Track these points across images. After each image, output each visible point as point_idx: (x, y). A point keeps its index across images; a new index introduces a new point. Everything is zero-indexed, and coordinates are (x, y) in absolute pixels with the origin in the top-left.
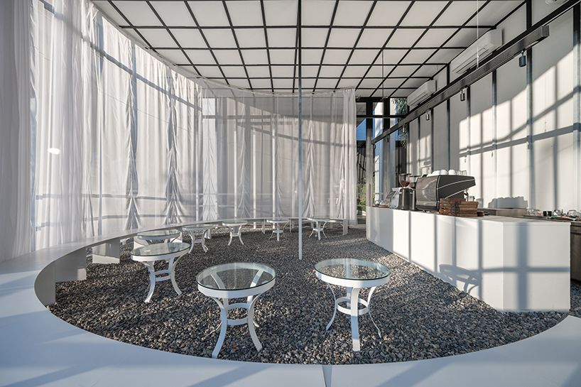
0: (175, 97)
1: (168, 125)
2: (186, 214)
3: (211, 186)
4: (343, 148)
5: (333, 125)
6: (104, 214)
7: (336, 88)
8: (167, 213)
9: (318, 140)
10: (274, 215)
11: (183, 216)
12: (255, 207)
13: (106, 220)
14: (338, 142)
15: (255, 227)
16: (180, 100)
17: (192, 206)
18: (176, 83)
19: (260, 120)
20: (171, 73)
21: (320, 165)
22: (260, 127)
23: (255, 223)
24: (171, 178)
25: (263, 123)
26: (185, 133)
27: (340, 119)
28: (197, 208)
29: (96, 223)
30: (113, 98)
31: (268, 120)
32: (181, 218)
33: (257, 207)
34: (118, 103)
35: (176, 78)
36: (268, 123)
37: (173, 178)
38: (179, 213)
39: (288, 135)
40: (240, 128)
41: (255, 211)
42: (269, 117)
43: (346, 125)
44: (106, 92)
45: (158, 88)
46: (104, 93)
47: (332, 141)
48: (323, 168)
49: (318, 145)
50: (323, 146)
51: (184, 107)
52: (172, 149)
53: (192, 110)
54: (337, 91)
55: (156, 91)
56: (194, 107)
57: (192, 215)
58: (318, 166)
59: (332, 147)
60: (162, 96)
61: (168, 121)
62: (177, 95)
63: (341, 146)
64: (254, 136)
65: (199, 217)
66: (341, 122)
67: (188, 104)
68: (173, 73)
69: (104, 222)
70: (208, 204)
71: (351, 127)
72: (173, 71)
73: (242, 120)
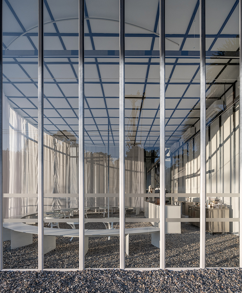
0: (57, 151)
1: (54, 164)
2: (62, 205)
3: (74, 191)
4: (138, 173)
5: (133, 162)
6: (28, 204)
7: (135, 144)
8: (53, 204)
9: (126, 169)
10: (105, 206)
11: (60, 206)
12: (96, 202)
13: (29, 207)
14: (136, 170)
15: (96, 212)
16: (59, 152)
17: (65, 201)
18: (57, 145)
19: (98, 159)
20: (55, 140)
21: (127, 181)
22: (98, 163)
23: (96, 209)
24: (55, 188)
25: (99, 161)
26: (61, 167)
27: (136, 159)
28: (67, 202)
29: (25, 208)
30: (32, 155)
31: (102, 159)
32: (59, 207)
33: (97, 201)
34: (34, 157)
35: (57, 142)
36: (102, 161)
37: (56, 188)
38: (59, 205)
39: (112, 166)
40: (88, 163)
41: (96, 204)
42: (102, 157)
43: (139, 162)
44: (29, 154)
45: (50, 148)
46: (28, 154)
47: (133, 169)
48: (129, 182)
49: (126, 171)
50: (129, 172)
51: (61, 155)
52: (56, 175)
53: (65, 156)
54: (136, 145)
55: (49, 149)
56: (66, 154)
57: (64, 205)
58: (126, 182)
59: (133, 173)
60: (52, 151)
61: (54, 162)
62: (58, 150)
63: (137, 172)
64: (96, 166)
65: (68, 206)
66: (137, 161)
67: (63, 153)
68: (56, 140)
69: (28, 207)
70: (72, 200)
71: (141, 163)
72: (56, 139)
73: (89, 160)
